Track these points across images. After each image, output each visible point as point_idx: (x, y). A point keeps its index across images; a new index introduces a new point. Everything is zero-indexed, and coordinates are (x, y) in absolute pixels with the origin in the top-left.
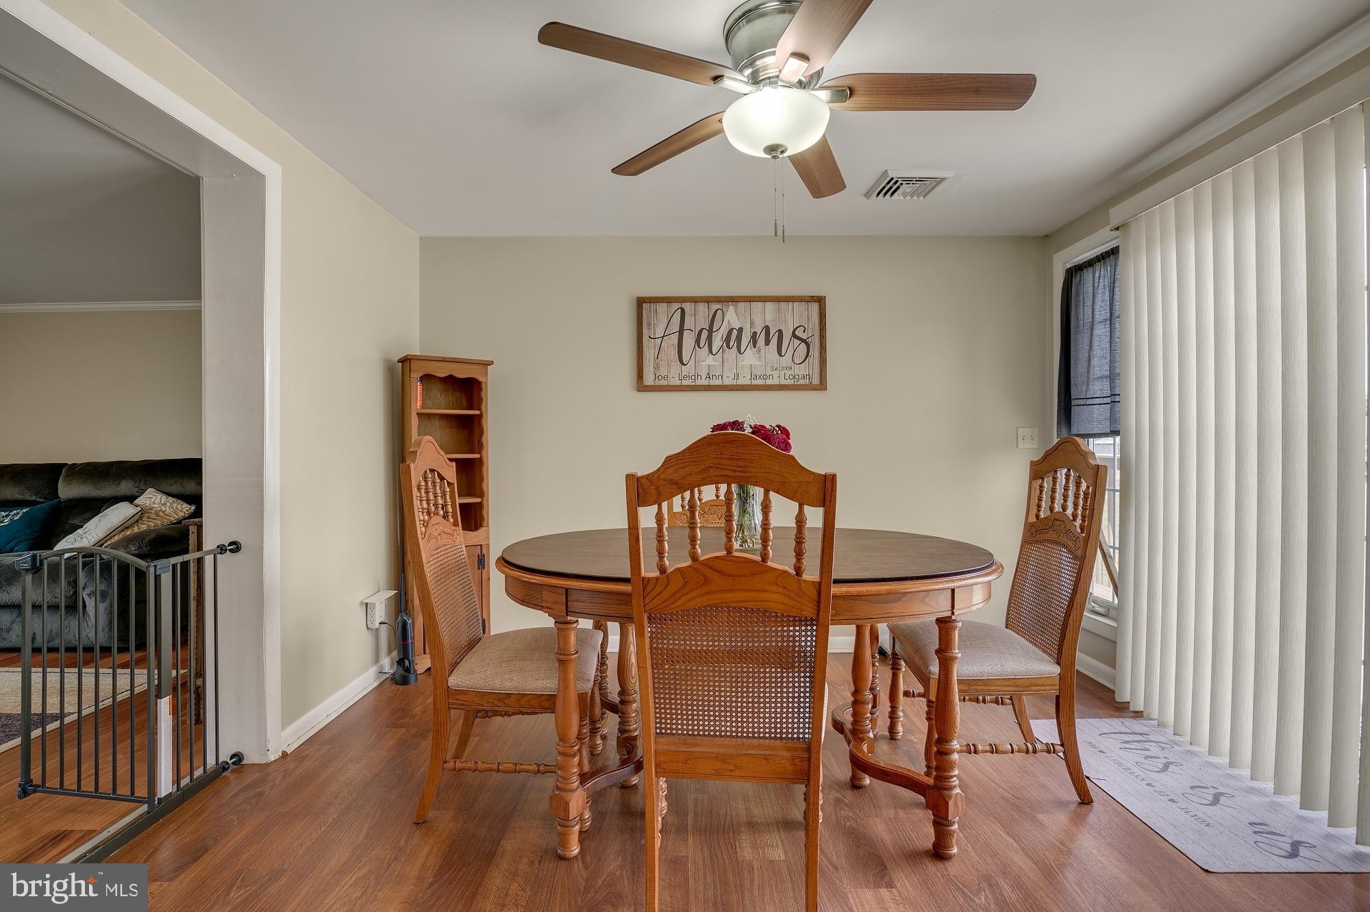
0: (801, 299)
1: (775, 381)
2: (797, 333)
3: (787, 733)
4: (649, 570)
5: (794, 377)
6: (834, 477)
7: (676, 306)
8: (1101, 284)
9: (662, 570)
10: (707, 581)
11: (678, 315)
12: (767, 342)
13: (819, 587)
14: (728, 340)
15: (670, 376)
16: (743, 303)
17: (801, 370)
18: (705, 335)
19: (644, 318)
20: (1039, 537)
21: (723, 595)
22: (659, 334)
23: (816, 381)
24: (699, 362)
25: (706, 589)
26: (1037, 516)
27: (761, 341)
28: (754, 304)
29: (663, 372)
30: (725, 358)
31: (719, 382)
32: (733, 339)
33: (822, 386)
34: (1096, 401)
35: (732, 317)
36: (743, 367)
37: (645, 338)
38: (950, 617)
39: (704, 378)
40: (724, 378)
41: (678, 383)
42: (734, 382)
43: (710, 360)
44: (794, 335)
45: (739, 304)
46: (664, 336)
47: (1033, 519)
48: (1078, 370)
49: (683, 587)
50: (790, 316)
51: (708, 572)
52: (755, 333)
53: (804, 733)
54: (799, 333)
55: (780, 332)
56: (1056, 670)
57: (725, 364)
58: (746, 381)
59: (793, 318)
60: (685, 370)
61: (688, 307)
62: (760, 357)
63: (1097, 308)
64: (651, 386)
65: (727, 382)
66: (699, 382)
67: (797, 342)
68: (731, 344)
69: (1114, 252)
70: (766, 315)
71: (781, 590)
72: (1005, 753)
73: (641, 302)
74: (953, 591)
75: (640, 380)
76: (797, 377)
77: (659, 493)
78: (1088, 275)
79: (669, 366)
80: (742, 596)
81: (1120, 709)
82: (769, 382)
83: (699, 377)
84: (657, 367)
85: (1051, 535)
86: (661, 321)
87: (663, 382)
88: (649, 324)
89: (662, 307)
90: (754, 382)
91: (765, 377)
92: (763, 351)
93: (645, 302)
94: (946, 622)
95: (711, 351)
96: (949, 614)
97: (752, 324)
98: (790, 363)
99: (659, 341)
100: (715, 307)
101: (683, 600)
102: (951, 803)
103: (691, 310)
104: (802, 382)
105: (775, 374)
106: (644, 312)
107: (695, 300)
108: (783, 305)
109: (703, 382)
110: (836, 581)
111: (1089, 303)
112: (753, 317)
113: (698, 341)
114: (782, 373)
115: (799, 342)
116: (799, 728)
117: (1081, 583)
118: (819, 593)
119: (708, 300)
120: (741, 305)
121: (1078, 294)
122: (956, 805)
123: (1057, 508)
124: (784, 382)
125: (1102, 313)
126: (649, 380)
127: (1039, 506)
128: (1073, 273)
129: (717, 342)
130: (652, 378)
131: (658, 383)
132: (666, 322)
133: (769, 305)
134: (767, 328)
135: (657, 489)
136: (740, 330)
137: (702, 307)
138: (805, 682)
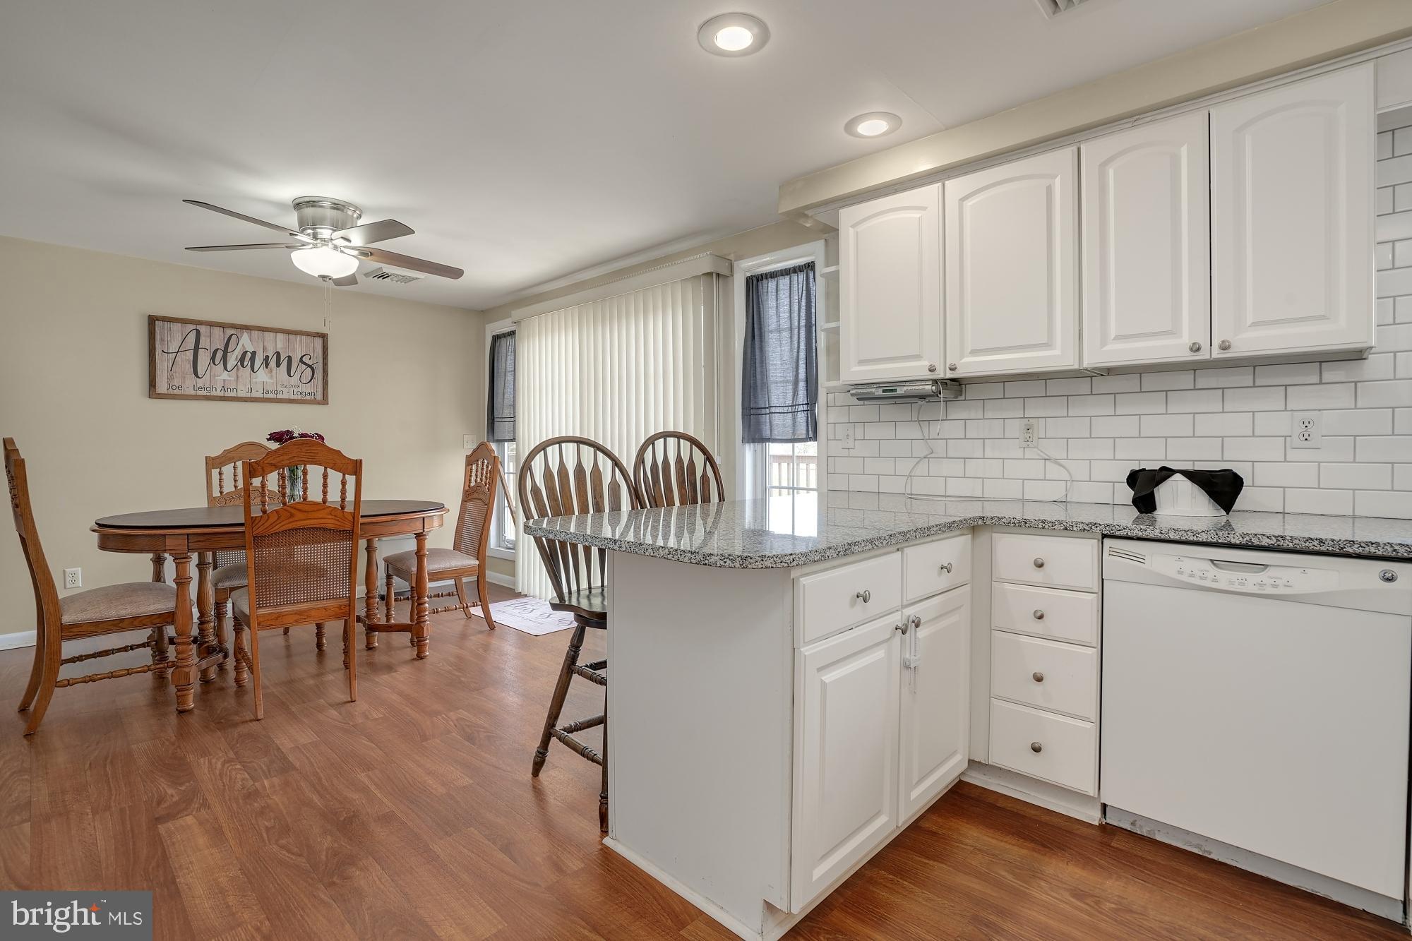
0: (308, 334)
1: (285, 396)
2: (304, 359)
3: (337, 595)
4: (256, 512)
5: (301, 393)
6: (361, 460)
7: (192, 327)
8: (510, 349)
9: (264, 512)
10: (292, 515)
11: (192, 336)
12: (278, 365)
13: (354, 515)
14: (242, 360)
15: (185, 387)
16: (256, 332)
17: (307, 389)
18: (219, 354)
19: (156, 334)
20: (470, 498)
21: (302, 522)
22: (173, 348)
23: (319, 397)
24: (214, 376)
25: (291, 520)
26: (469, 486)
27: (273, 363)
28: (266, 334)
29: (177, 382)
30: (239, 375)
31: (233, 394)
32: (248, 360)
33: (325, 401)
34: (506, 420)
35: (246, 342)
36: (256, 383)
37: (158, 352)
38: (422, 533)
39: (219, 390)
40: (239, 391)
41: (193, 393)
42: (248, 395)
43: (225, 375)
44: (301, 361)
45: (253, 332)
46: (177, 353)
47: (467, 488)
48: (498, 400)
49: (278, 519)
50: (298, 346)
51: (293, 511)
52: (267, 357)
53: (346, 594)
54: (306, 359)
55: (290, 358)
56: (477, 562)
57: (240, 380)
58: (259, 395)
59: (299, 348)
60: (200, 382)
61: (203, 329)
62: (272, 376)
63: (508, 364)
64: (165, 394)
65: (241, 394)
66: (214, 393)
67: (304, 367)
68: (245, 364)
69: (512, 333)
70: (280, 343)
71: (333, 517)
72: (452, 610)
73: (152, 321)
74: (424, 518)
75: (153, 389)
76: (304, 394)
77: (263, 470)
78: (503, 341)
79: (184, 378)
80: (312, 522)
81: (519, 595)
82: (280, 396)
83: (214, 389)
84: (170, 378)
85: (476, 495)
86: (172, 339)
87: (177, 392)
88: (162, 340)
89: (176, 327)
90: (266, 396)
91: (276, 392)
92: (274, 372)
93: (157, 320)
94: (420, 536)
95: (225, 368)
96: (422, 531)
97: (264, 349)
98: (298, 382)
99: (173, 356)
100: (229, 332)
101: (277, 527)
102: (425, 628)
103: (206, 332)
104: (307, 397)
105: (285, 390)
106: (156, 329)
107: (211, 324)
108: (292, 337)
109: (218, 393)
110: (362, 516)
111: (504, 360)
112: (266, 344)
113: (213, 359)
114: (291, 390)
115: (305, 367)
116: (343, 591)
117: (488, 517)
118: (354, 518)
119: (223, 326)
120: (255, 333)
121: (498, 353)
122: (427, 629)
123: (479, 480)
124: (292, 397)
125: (510, 368)
126: (162, 387)
127: (470, 480)
128: (496, 338)
129: (232, 361)
130: (166, 386)
131: (171, 391)
132: (180, 339)
133: (280, 336)
134: (278, 354)
135: (263, 468)
136: (254, 354)
137: (217, 331)
138: (346, 566)
